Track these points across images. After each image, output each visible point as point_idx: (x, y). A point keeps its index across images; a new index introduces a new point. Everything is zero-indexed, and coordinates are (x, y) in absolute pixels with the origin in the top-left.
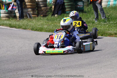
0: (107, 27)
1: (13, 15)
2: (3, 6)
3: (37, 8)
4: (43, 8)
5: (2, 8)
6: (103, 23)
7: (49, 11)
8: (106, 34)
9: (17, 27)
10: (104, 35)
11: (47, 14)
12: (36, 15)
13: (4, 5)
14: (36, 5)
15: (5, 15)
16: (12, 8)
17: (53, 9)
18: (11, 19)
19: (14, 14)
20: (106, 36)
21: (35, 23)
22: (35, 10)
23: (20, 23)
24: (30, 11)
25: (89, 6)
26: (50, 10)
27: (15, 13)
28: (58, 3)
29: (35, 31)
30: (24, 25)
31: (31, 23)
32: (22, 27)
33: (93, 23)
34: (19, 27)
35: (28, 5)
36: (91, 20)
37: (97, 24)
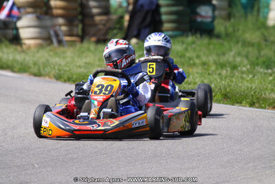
0: (270, 82)
1: (11, 33)
3: (80, 17)
4: (98, 18)
6: (262, 70)
7: (115, 28)
8: (265, 100)
9: (17, 67)
10: (257, 105)
11: (108, 37)
12: (77, 36)
14: (79, 9)
16: (9, 15)
17: (126, 24)
19: (14, 32)
20: (261, 108)
21: (68, 59)
22: (76, 23)
23: (27, 58)
24: (60, 25)
25: (232, 20)
26: (118, 26)
27: (17, 29)
28: (142, 6)
29: (65, 81)
30: (35, 64)
31: (57, 59)
32: (31, 70)
33: (234, 67)
34: (23, 69)
35: (56, 8)
36: (231, 59)
37: (243, 73)
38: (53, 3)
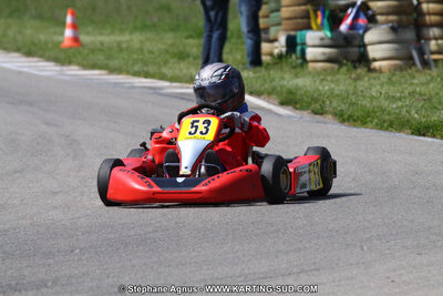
2: (316, 16)
5: (314, 26)
13: (319, 13)
15: (324, 54)
16: (352, 27)
18: (344, 69)
19: (361, 50)
27: (364, 46)
35: (429, 14)
38: (425, 6)
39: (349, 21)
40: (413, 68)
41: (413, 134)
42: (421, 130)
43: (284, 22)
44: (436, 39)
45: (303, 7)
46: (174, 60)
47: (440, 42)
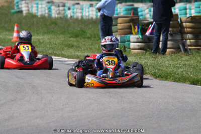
2: (135, 29)
5: (133, 32)
13: (136, 27)
15: (138, 46)
18: (148, 53)
22: (200, 37)
35: (186, 28)
38: (184, 24)
39: (150, 31)
40: (180, 53)
41: (191, 84)
42: (195, 82)
43: (119, 31)
44: (190, 39)
45: (128, 24)
46: (67, 48)
47: (191, 41)
